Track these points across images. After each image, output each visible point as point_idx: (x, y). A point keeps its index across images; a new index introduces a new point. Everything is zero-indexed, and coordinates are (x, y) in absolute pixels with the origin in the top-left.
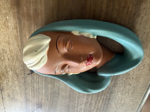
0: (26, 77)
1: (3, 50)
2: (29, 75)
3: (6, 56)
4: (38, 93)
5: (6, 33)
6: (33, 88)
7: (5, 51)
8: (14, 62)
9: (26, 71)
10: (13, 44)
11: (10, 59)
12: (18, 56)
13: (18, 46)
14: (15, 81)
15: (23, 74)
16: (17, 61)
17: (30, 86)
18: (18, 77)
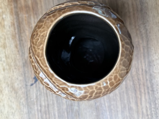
0: (29, 90)
2: (32, 87)
4: (48, 116)
5: (2, 34)
6: (39, 108)
8: (12, 71)
9: (27, 81)
10: (10, 46)
11: (6, 69)
12: (16, 61)
13: (16, 47)
14: (13, 102)
15: (24, 88)
16: (15, 68)
17: (35, 106)
18: (17, 94)
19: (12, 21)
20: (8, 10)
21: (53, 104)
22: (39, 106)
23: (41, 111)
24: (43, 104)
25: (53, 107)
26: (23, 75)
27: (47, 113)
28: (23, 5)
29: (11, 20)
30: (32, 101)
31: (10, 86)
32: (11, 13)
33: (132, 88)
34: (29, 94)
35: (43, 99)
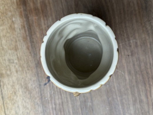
0: (43, 90)
1: (9, 60)
2: (46, 86)
3: (13, 67)
4: (62, 113)
5: (13, 36)
6: (54, 106)
7: (12, 61)
8: (25, 72)
9: (41, 81)
10: (22, 47)
11: (19, 71)
12: (28, 62)
13: (28, 48)
14: (28, 103)
15: (38, 88)
16: (28, 69)
17: (50, 104)
18: (31, 94)
19: (22, 24)
20: (17, 13)
21: (67, 102)
22: (53, 104)
23: (55, 109)
24: (57, 102)
25: (67, 105)
26: (36, 75)
27: (62, 110)
28: (32, 8)
29: (21, 22)
30: (47, 100)
31: (23, 87)
32: (21, 16)
33: (141, 82)
34: (44, 93)
35: (57, 97)
